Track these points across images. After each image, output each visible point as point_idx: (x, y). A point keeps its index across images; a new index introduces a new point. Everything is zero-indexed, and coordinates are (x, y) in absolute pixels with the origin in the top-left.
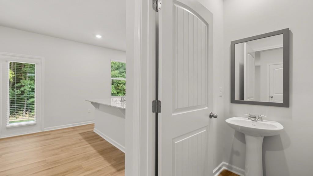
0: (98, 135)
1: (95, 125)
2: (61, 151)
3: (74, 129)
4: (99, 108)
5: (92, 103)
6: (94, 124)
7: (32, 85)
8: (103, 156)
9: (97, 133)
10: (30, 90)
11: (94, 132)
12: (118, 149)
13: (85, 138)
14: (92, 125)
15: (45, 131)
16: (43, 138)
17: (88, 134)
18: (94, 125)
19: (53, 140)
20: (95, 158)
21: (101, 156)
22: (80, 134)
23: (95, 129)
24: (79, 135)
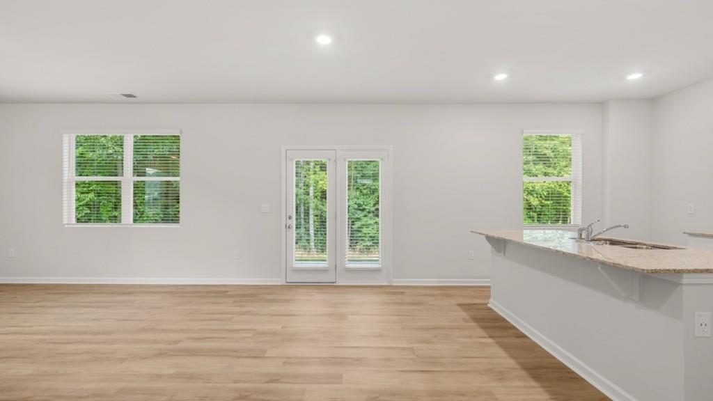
0: (504, 320)
1: (492, 289)
2: (435, 336)
3: (445, 291)
4: (504, 254)
5: (489, 238)
6: (489, 287)
7: (358, 199)
8: (543, 387)
9: (499, 312)
10: (356, 206)
11: (491, 309)
12: (583, 379)
13: (476, 320)
14: (485, 291)
15: (394, 284)
16: (394, 298)
17: (477, 309)
18: (490, 291)
19: (414, 307)
20: (520, 384)
21: (534, 384)
22: (460, 305)
23: (491, 300)
24: (458, 308)
